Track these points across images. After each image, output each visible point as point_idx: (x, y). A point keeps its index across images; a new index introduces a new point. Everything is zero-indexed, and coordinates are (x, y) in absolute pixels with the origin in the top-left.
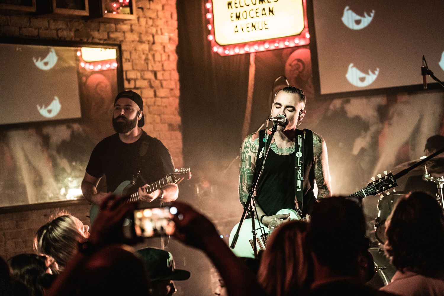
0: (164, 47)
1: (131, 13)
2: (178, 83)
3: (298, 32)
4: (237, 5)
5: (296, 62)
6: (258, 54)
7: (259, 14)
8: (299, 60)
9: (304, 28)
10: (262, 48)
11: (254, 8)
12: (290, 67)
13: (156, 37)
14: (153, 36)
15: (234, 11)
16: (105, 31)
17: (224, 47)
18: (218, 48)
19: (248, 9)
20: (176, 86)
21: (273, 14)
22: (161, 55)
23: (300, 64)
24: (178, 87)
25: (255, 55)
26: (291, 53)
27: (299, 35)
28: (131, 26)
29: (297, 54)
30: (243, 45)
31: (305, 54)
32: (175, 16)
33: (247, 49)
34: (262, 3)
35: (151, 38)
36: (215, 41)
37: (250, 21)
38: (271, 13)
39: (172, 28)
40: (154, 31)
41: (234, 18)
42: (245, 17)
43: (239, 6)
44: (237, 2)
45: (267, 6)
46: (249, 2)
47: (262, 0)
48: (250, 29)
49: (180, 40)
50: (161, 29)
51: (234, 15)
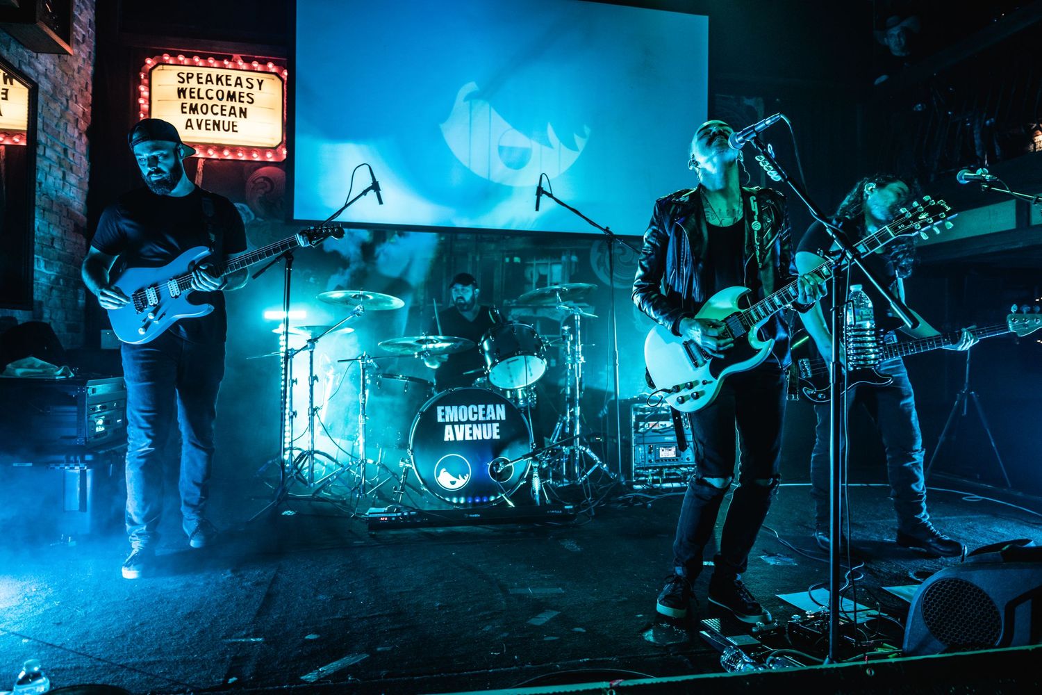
0: (77, 120)
2: (88, 174)
3: (275, 145)
4: (193, 95)
5: (262, 180)
6: (209, 163)
7: (227, 113)
8: (266, 178)
9: (280, 142)
11: (220, 103)
12: (252, 184)
13: (70, 102)
14: (67, 100)
15: (188, 101)
19: (210, 103)
20: (85, 178)
23: (268, 184)
24: (87, 180)
25: (205, 163)
27: (273, 148)
29: (265, 171)
31: (276, 172)
32: (90, 88)
34: (232, 100)
37: (211, 117)
38: (242, 114)
39: (87, 102)
40: (69, 93)
41: (187, 110)
42: (205, 111)
43: (196, 97)
44: (196, 91)
45: (237, 105)
46: (211, 94)
47: (231, 97)
48: (211, 127)
49: (93, 120)
50: (76, 96)
51: (188, 106)
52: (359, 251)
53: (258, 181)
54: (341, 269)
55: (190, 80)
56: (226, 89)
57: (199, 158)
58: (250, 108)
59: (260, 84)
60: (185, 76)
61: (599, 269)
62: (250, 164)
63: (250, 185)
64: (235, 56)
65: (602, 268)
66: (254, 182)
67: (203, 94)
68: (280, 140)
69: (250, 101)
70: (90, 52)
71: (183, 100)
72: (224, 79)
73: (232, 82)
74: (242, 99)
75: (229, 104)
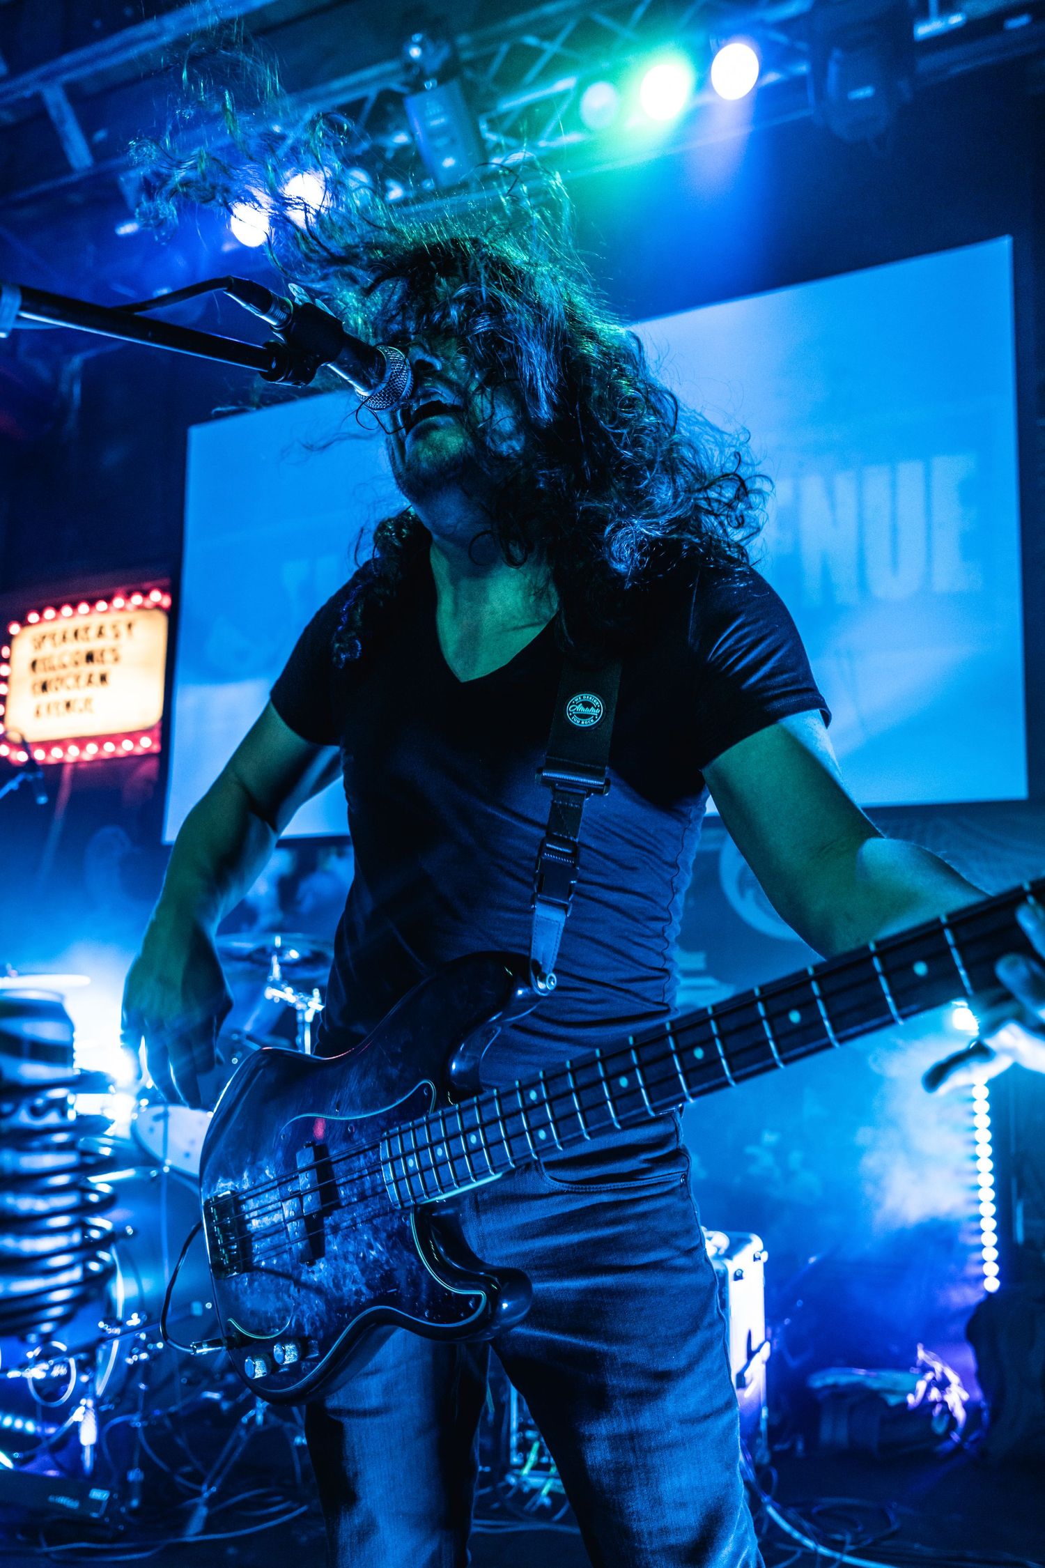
3: (151, 723)
4: (45, 666)
6: (78, 767)
7: (82, 683)
10: (84, 754)
21: (106, 685)
25: (73, 769)
27: (151, 729)
30: (52, 745)
33: (57, 753)
38: (102, 683)
43: (48, 667)
45: (96, 669)
46: (67, 660)
47: (90, 658)
55: (44, 643)
56: (83, 647)
57: (63, 764)
58: (114, 671)
59: (131, 628)
66: (131, 789)
67: (54, 662)
69: (115, 658)
71: (35, 676)
72: (82, 633)
73: (93, 632)
74: (104, 659)
75: (86, 669)
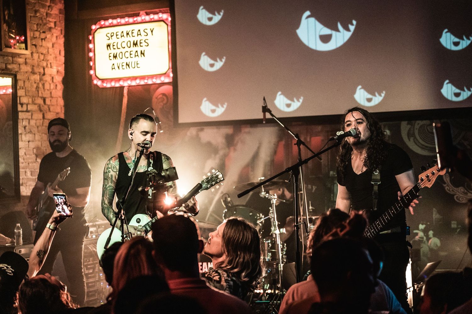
0: (53, 78)
1: (26, 49)
2: (63, 108)
3: (164, 72)
4: (114, 47)
5: (161, 96)
6: (130, 88)
7: (133, 56)
8: (164, 94)
9: (169, 69)
10: (134, 83)
11: (129, 50)
12: (156, 100)
13: (46, 70)
14: (44, 69)
15: (113, 51)
16: (4, 63)
17: (103, 80)
18: (97, 81)
19: (123, 51)
20: (61, 111)
21: (144, 56)
22: (50, 84)
23: (165, 97)
24: (63, 112)
25: (128, 89)
26: (158, 88)
27: (165, 74)
28: (26, 59)
29: (163, 89)
30: (119, 80)
31: (168, 89)
32: (63, 53)
33: (121, 83)
34: (136, 46)
35: (42, 71)
36: (96, 75)
37: (125, 60)
38: (142, 55)
39: (60, 63)
40: (45, 64)
41: (112, 58)
42: (121, 57)
43: (116, 48)
44: (115, 44)
45: (139, 49)
46: (124, 45)
47: (135, 44)
48: (124, 67)
49: (66, 73)
50: (51, 63)
51: (112, 55)
52: (224, 141)
53: (159, 97)
54: (213, 156)
55: (112, 37)
56: (132, 39)
57: (124, 87)
58: (147, 50)
59: (152, 31)
60: (109, 35)
61: (409, 140)
62: (154, 85)
63: (154, 100)
64: (141, 12)
65: (412, 139)
66: (156, 98)
67: (119, 46)
68: (168, 68)
69: (147, 45)
70: (61, 30)
71: (109, 51)
72: (130, 33)
73: (135, 33)
74: (141, 45)
75: (134, 49)
